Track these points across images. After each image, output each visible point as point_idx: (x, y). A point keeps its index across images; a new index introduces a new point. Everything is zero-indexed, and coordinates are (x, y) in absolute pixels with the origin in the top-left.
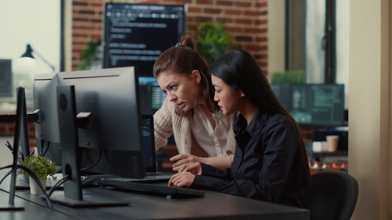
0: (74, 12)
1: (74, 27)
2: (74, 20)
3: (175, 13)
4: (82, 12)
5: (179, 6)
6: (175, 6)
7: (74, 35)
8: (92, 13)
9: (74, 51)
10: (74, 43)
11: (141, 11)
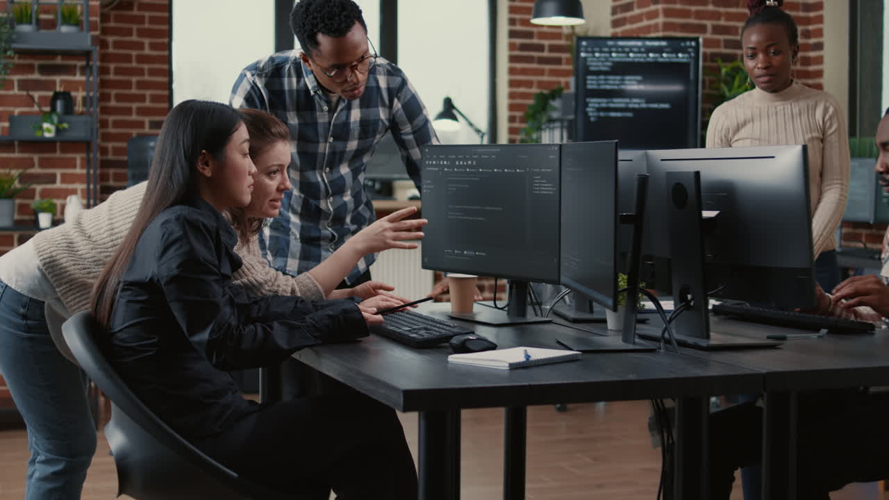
0: (512, 47)
1: (512, 71)
2: (513, 59)
3: (684, 50)
4: (523, 47)
5: (691, 39)
6: (684, 39)
7: (512, 84)
8: (540, 48)
9: (512, 107)
10: (512, 96)
11: (631, 49)
